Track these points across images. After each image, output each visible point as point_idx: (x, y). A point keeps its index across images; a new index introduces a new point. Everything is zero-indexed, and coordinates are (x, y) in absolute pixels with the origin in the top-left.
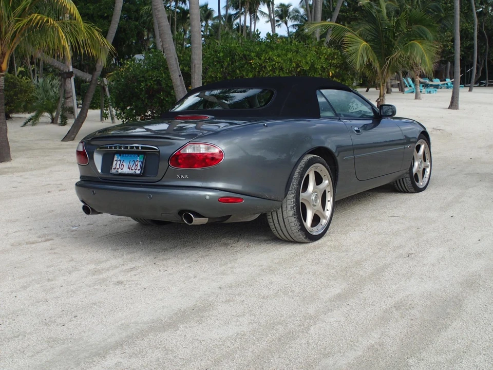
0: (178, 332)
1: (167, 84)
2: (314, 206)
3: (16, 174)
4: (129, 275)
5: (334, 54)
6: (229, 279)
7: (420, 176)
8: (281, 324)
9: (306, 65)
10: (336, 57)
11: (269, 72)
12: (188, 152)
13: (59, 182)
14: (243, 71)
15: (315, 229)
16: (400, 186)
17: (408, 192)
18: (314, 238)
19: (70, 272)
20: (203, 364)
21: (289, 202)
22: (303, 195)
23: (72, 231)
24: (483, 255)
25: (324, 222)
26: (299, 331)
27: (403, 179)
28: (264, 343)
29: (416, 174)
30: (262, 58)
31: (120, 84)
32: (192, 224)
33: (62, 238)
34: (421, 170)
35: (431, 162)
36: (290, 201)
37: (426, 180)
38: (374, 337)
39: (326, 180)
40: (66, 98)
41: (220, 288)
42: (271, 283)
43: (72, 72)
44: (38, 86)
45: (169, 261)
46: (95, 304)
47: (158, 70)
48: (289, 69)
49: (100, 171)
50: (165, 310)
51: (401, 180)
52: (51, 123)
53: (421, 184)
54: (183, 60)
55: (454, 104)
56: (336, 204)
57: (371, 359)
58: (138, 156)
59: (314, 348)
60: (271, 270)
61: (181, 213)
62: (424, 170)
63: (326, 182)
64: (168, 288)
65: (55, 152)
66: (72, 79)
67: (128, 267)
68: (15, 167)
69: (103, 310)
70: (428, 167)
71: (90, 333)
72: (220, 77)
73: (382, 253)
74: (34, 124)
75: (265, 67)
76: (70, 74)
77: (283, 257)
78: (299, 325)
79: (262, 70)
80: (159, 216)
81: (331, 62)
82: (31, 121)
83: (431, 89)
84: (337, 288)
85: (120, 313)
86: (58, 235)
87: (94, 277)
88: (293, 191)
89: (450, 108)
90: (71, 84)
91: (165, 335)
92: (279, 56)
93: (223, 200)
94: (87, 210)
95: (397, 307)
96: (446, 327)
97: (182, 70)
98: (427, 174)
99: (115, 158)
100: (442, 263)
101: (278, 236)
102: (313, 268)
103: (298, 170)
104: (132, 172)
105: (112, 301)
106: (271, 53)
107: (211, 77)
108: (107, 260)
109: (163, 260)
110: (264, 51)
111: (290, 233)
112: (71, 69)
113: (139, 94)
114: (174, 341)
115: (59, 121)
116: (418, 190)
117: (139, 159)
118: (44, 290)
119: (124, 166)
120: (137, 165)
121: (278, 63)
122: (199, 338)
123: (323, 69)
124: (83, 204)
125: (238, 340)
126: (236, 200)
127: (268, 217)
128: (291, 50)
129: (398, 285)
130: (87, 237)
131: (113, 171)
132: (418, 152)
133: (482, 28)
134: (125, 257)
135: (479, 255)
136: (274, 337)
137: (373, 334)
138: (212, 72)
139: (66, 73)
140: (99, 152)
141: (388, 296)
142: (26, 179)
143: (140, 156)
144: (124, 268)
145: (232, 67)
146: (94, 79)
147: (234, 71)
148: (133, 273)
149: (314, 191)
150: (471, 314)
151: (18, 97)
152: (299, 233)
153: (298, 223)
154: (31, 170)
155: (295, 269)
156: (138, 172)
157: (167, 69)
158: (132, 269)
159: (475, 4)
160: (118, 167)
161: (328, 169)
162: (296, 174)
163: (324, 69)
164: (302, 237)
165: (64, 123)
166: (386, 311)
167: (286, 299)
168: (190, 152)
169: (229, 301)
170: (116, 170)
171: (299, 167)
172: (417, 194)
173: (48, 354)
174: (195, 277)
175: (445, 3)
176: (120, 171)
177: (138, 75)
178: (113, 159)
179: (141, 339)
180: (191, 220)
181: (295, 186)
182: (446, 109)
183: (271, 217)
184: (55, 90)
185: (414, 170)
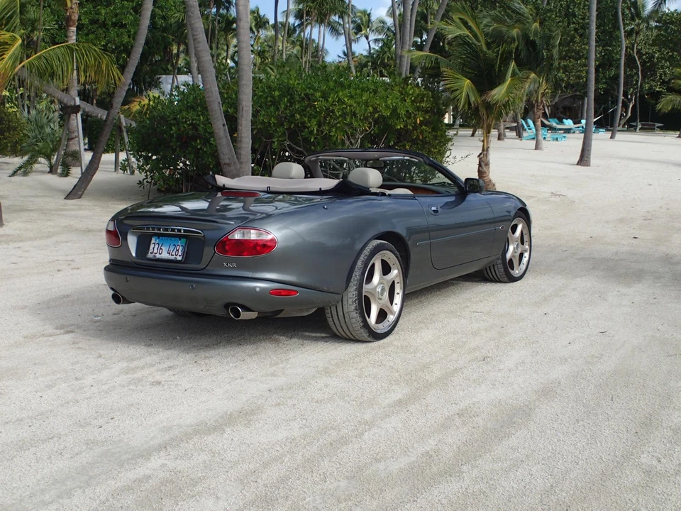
0: (225, 435)
1: (205, 130)
2: (380, 299)
3: (12, 245)
4: (167, 374)
5: (424, 96)
6: (280, 381)
7: (516, 262)
8: (334, 429)
9: (386, 110)
10: (425, 99)
11: (338, 118)
12: (236, 238)
13: (69, 258)
14: (305, 116)
15: (380, 326)
16: (490, 274)
17: (500, 282)
18: (378, 337)
19: (100, 371)
20: (251, 466)
21: (350, 295)
22: (366, 287)
23: (96, 322)
24: (569, 360)
25: (391, 318)
26: (352, 437)
27: (493, 265)
28: (315, 447)
29: (511, 260)
30: (330, 99)
31: (144, 126)
32: (240, 318)
33: (84, 330)
34: (518, 254)
35: (530, 246)
36: (352, 293)
37: (523, 267)
38: (431, 444)
39: (395, 269)
40: (69, 139)
41: (270, 390)
42: (327, 386)
43: (79, 106)
44: (29, 119)
45: (213, 360)
46: (132, 405)
47: (194, 111)
48: (364, 114)
49: (134, 255)
50: (210, 413)
51: (492, 267)
52: (49, 172)
53: (516, 272)
54: (227, 98)
55: (584, 159)
56: (406, 297)
57: (423, 465)
58: (180, 240)
59: (366, 453)
60: (327, 372)
61: (227, 306)
62: (521, 255)
63: (395, 272)
64: (212, 389)
65: (59, 215)
66: (79, 115)
67: (165, 366)
68: (9, 235)
69: (141, 411)
70: (526, 251)
71: (130, 435)
72: (274, 123)
73: (455, 356)
74: (25, 174)
75: (333, 111)
76: (76, 109)
77: (342, 358)
78: (353, 431)
79: (329, 115)
80: (201, 308)
81: (420, 106)
82: (22, 170)
83: (559, 135)
84: (398, 393)
85: (161, 415)
86: (79, 327)
87: (129, 376)
88: (355, 283)
89: (579, 163)
90: (77, 121)
91: (210, 438)
92: (351, 97)
93: (276, 292)
94: (117, 298)
95: (460, 415)
96: (509, 436)
97: (226, 113)
98: (525, 260)
99: (153, 241)
100: (520, 368)
101: (337, 333)
102: (375, 370)
103: (362, 258)
104: (173, 258)
105: (151, 402)
106: (341, 94)
107: (263, 123)
108: (140, 358)
109: (206, 357)
110: (332, 89)
111: (351, 329)
112: (78, 101)
113: (169, 141)
114: (221, 445)
115: (59, 171)
116: (513, 279)
117: (181, 242)
118: (73, 390)
119: (163, 251)
120: (178, 250)
121: (350, 106)
122: (247, 442)
123: (408, 115)
124: (113, 292)
125: (288, 444)
126: (289, 292)
127: (326, 311)
128: (368, 89)
129: (466, 391)
130: (114, 329)
131: (150, 256)
132: (513, 233)
133: (633, 51)
134: (161, 354)
135: (564, 360)
136: (325, 442)
137: (429, 441)
138: (264, 115)
139: (70, 106)
140: (134, 234)
141: (453, 402)
142: (26, 251)
143: (182, 240)
144: (161, 366)
145: (290, 110)
146: (110, 118)
147: (293, 116)
148: (171, 372)
149: (380, 283)
150: (539, 424)
151: (4, 135)
152: (362, 330)
153: (360, 320)
154: (31, 239)
155: (354, 371)
156: (179, 258)
157: (206, 109)
158: (170, 368)
159: (623, 20)
160: (156, 251)
161: (397, 257)
162: (360, 263)
163: (410, 114)
164: (365, 335)
165: (66, 174)
166: (447, 419)
167: (342, 403)
168: (239, 238)
169: (279, 404)
170: (154, 254)
171: (363, 256)
172: (511, 284)
173: (87, 455)
174: (242, 378)
175: (582, 19)
176: (158, 256)
177: (169, 117)
178: (151, 241)
179: (185, 441)
180: (238, 314)
181: (358, 277)
182: (574, 165)
183: (329, 311)
184: (52, 125)
185: (508, 256)
